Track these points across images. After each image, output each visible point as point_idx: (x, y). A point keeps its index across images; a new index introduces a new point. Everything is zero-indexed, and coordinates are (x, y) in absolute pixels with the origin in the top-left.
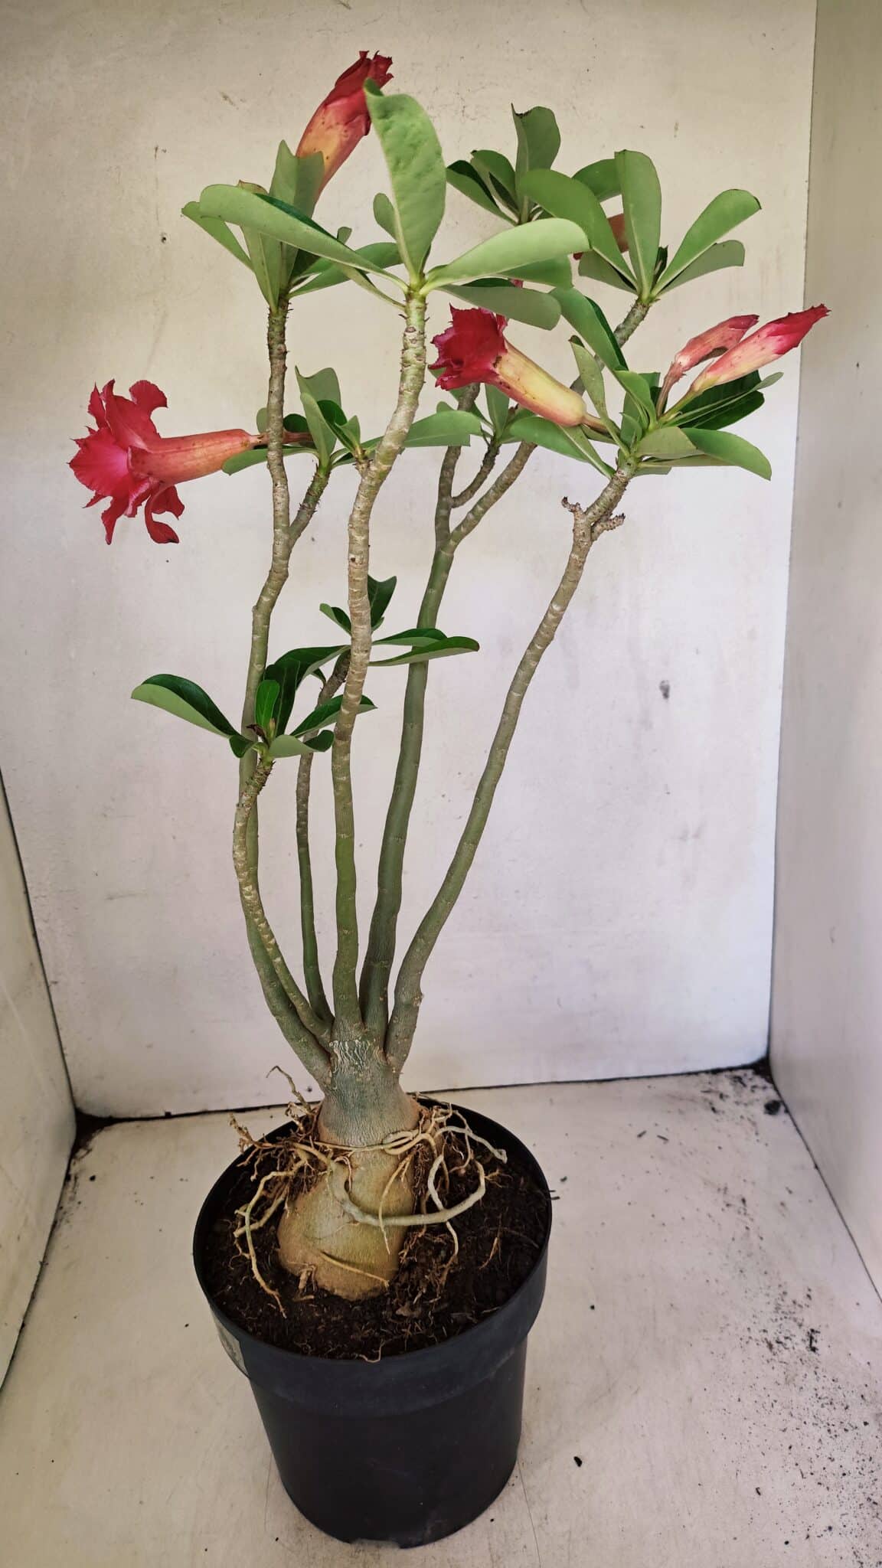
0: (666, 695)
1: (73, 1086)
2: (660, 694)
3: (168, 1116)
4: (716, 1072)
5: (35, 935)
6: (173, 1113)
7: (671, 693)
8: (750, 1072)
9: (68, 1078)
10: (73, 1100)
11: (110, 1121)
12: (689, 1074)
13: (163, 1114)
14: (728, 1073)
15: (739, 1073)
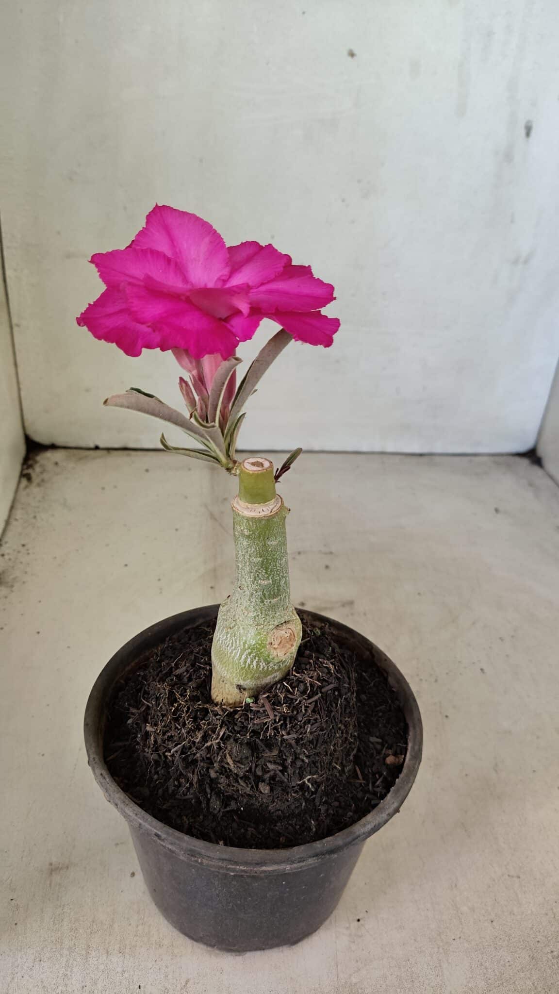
0: (528, 133)
1: (25, 417)
2: (523, 132)
3: (97, 448)
5: (5, 281)
6: (101, 445)
7: (533, 133)
9: (21, 410)
10: (24, 427)
11: (53, 447)
13: (92, 445)
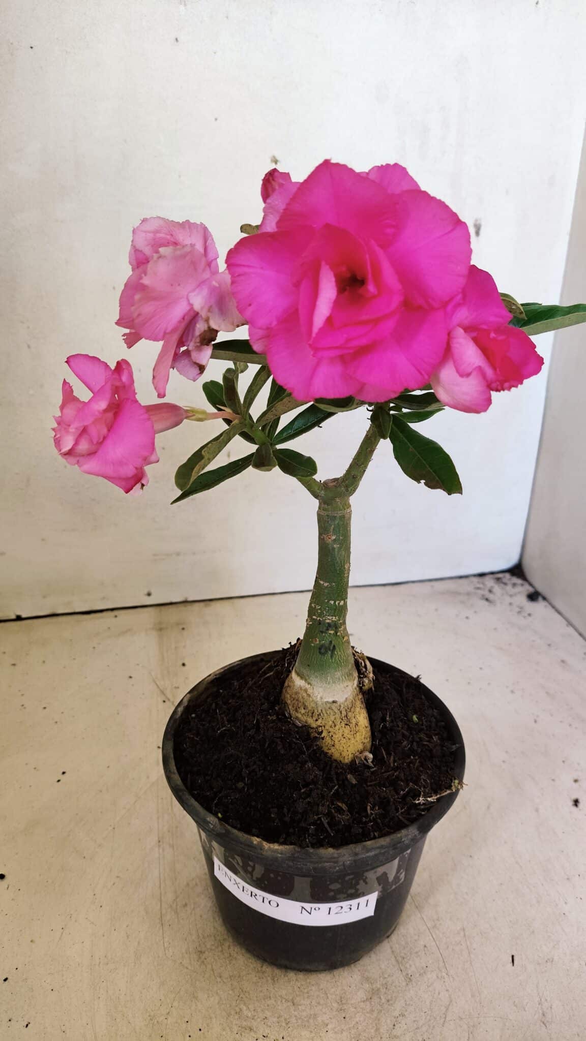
0: (477, 233)
2: (472, 231)
3: (19, 618)
4: (482, 575)
6: (24, 616)
7: (482, 232)
8: (508, 575)
12: (461, 577)
13: (14, 617)
14: (491, 576)
15: (500, 575)
